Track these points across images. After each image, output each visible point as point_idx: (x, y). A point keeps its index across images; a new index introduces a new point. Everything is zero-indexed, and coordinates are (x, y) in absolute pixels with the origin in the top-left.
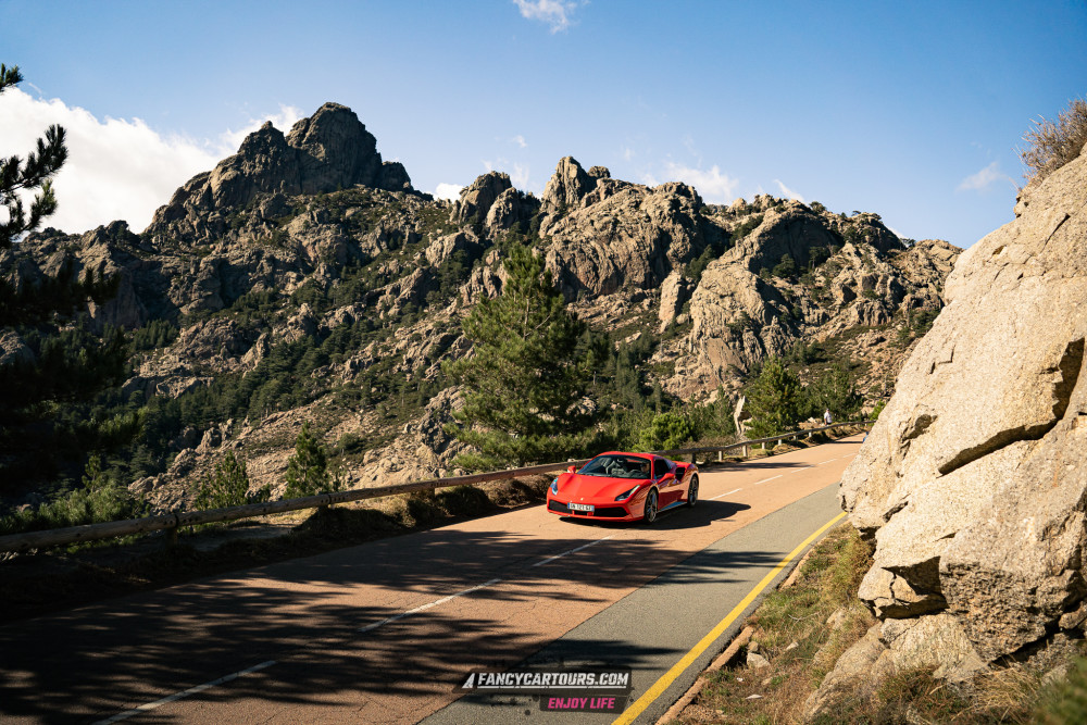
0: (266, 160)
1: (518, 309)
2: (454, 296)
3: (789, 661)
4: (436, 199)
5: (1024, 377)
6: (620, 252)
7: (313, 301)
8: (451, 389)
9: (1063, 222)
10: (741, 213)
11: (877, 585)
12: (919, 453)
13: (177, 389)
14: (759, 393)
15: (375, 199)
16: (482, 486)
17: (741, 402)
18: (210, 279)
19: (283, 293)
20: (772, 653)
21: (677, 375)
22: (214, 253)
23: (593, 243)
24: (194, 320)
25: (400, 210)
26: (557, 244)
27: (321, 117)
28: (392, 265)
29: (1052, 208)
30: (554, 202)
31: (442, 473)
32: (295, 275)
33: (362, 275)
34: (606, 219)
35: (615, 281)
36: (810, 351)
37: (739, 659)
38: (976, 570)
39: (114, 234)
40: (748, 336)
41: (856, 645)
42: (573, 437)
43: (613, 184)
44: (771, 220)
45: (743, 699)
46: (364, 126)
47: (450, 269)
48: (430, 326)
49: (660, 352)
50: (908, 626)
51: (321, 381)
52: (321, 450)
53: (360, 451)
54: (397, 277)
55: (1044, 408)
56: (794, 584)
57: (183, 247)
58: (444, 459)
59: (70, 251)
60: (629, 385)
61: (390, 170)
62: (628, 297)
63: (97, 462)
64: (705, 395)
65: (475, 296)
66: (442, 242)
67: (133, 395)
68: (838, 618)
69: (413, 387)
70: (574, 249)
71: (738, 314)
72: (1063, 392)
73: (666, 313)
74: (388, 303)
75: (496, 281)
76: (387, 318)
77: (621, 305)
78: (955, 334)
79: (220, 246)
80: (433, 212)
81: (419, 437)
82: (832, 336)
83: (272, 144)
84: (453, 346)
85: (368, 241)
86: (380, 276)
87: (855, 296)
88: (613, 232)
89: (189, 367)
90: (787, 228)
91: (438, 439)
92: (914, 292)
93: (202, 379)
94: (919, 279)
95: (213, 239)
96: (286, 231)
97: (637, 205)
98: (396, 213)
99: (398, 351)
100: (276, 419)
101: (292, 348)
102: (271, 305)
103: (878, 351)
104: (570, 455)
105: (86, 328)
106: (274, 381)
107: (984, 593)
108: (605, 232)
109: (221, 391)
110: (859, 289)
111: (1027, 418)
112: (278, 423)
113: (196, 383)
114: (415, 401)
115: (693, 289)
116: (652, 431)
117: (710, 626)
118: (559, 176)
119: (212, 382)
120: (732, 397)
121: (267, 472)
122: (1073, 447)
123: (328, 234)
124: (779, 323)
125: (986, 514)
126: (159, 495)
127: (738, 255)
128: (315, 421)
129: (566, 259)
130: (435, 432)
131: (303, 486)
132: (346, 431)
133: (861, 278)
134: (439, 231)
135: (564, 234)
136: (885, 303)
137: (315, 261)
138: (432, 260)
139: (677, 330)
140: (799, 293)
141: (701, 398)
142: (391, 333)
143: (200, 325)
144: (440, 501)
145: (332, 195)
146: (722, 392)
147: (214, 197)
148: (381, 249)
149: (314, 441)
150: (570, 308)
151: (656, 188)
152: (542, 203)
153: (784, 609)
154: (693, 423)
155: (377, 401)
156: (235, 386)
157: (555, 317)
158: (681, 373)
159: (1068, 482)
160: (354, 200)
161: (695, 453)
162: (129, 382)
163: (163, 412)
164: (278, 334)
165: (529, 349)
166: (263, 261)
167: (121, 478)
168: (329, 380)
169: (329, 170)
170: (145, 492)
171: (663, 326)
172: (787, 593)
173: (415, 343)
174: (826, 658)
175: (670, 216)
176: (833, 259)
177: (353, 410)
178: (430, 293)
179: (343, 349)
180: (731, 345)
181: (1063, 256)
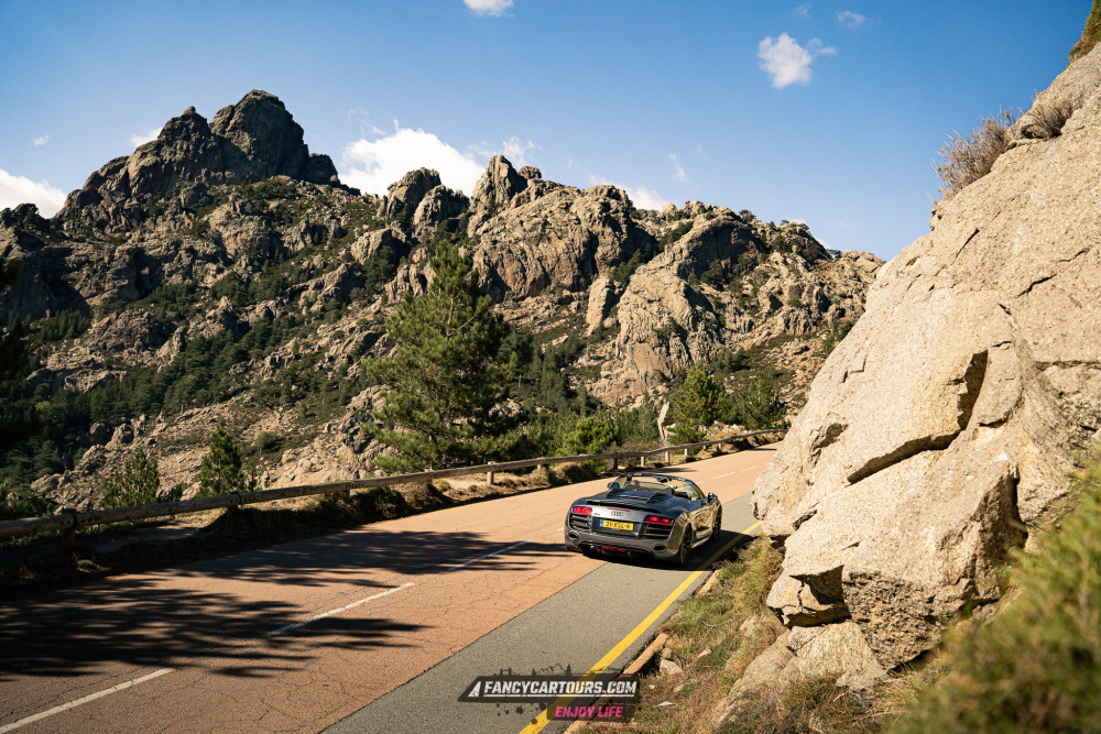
0: (188, 147)
1: (443, 307)
2: (379, 293)
3: (701, 668)
4: (363, 193)
5: (931, 387)
6: (549, 254)
7: (233, 295)
8: (374, 388)
9: (973, 236)
10: (671, 219)
11: (786, 594)
12: (830, 461)
13: (86, 383)
14: (683, 399)
15: (300, 191)
16: (399, 488)
17: (665, 408)
18: (125, 269)
19: (203, 285)
20: (685, 660)
21: (603, 380)
22: (130, 241)
23: (521, 244)
24: (106, 311)
25: (326, 204)
26: (485, 244)
27: (247, 105)
28: (317, 260)
29: (964, 222)
30: (483, 201)
31: (362, 474)
32: (214, 267)
33: (284, 270)
34: (536, 220)
35: (543, 283)
36: (735, 359)
37: (652, 666)
38: (877, 578)
39: (21, 218)
40: (674, 341)
41: (765, 652)
42: (495, 439)
43: (544, 186)
44: (700, 226)
45: (654, 707)
46: (291, 116)
47: (376, 266)
48: (354, 324)
49: (586, 356)
50: (815, 634)
51: (239, 377)
52: (236, 448)
53: (277, 450)
54: (319, 273)
55: (950, 418)
56: (710, 590)
57: (97, 235)
58: (364, 460)
60: (554, 388)
61: (317, 162)
62: (556, 299)
64: (630, 400)
65: (401, 294)
66: (368, 238)
67: (39, 388)
68: (750, 625)
69: (334, 385)
70: (502, 249)
71: (665, 320)
72: (967, 403)
73: (593, 317)
74: (310, 298)
75: (422, 280)
76: (310, 314)
77: (548, 308)
78: (868, 343)
79: (136, 235)
80: (360, 206)
81: (340, 437)
82: (758, 344)
83: (195, 130)
84: (377, 344)
85: (293, 236)
86: (302, 271)
87: (782, 305)
88: (543, 233)
89: (100, 359)
90: (716, 234)
91: (360, 438)
92: (838, 303)
93: (114, 373)
94: (844, 289)
95: (129, 228)
96: (207, 221)
97: (567, 207)
98: (322, 207)
99: (320, 348)
100: (192, 415)
101: (210, 343)
102: (189, 298)
103: (803, 360)
104: (489, 458)
106: (191, 377)
107: (884, 602)
108: (535, 233)
109: (134, 386)
110: (785, 298)
111: (933, 428)
112: (194, 420)
113: (107, 377)
114: (336, 400)
115: (621, 293)
116: (576, 435)
117: (625, 632)
118: (490, 175)
119: (125, 376)
120: (657, 403)
121: (181, 470)
122: (973, 457)
123: (251, 227)
124: (706, 329)
125: (888, 523)
126: (65, 494)
127: (667, 260)
128: (232, 419)
129: (494, 260)
130: (356, 432)
131: (217, 486)
132: (264, 430)
133: (787, 287)
134: (365, 227)
135: (493, 234)
136: (810, 313)
137: (237, 253)
138: (357, 256)
139: (603, 334)
140: (726, 300)
141: (627, 403)
142: (313, 330)
143: (114, 316)
144: (355, 502)
145: (256, 186)
146: (647, 397)
147: (131, 184)
148: (305, 243)
149: (229, 439)
150: (496, 309)
151: (587, 190)
152: (472, 202)
153: (699, 615)
154: (617, 428)
155: (297, 399)
156: (149, 381)
157: (479, 318)
158: (606, 377)
159: (967, 492)
160: (278, 192)
161: (618, 458)
162: (34, 374)
163: (71, 407)
164: (196, 327)
165: (452, 349)
166: (182, 252)
167: (23, 475)
168: (247, 377)
169: (254, 159)
170: (49, 490)
171: (590, 329)
172: (702, 599)
173: (338, 341)
174: (737, 666)
175: (600, 219)
176: (761, 267)
177: (271, 408)
178: (355, 290)
179: (263, 345)
180: (657, 350)
181: (972, 269)
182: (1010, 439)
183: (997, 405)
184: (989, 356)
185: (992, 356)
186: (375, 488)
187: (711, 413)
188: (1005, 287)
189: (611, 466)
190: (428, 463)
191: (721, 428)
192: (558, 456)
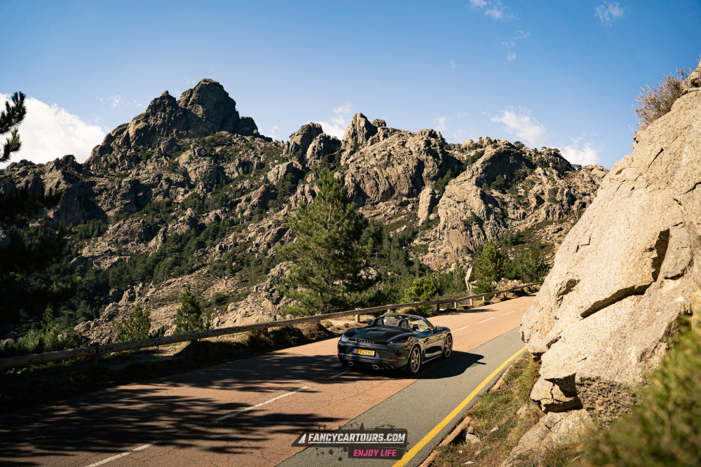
0: (165, 116)
1: (323, 211)
2: (286, 203)
3: (492, 439)
4: (274, 140)
5: (634, 254)
6: (393, 174)
7: (195, 207)
8: (284, 263)
9: (659, 153)
10: (470, 149)
11: (543, 391)
12: (569, 304)
13: (106, 264)
14: (481, 265)
15: (235, 141)
16: (300, 326)
17: (470, 271)
18: (128, 193)
19: (176, 201)
20: (482, 434)
21: (430, 253)
22: (131, 175)
23: (375, 169)
24: (117, 219)
25: (251, 148)
26: (352, 170)
27: (200, 88)
28: (246, 183)
29: (653, 144)
30: (350, 142)
31: (278, 317)
32: (183, 190)
33: (226, 190)
34: (384, 153)
35: (390, 193)
36: (514, 237)
37: (461, 438)
38: (598, 381)
39: (66, 163)
40: (475, 227)
41: (532, 429)
42: (360, 294)
43: (388, 131)
44: (489, 153)
45: (461, 465)
46: (228, 94)
47: (284, 186)
48: (270, 223)
49: (419, 238)
50: (563, 417)
51: (200, 258)
52: (198, 303)
53: (224, 304)
54: (248, 191)
55: (647, 274)
56: (499, 388)
57: (111, 172)
58: (279, 309)
59: (37, 175)
60: (399, 260)
61: (245, 122)
62: (398, 203)
63: (50, 312)
64: (448, 266)
65: (299, 203)
66: (278, 168)
67: (78, 268)
68: (523, 411)
69: (259, 262)
70: (363, 172)
71: (469, 214)
72: (657, 263)
73: (422, 213)
74: (244, 207)
75: (313, 193)
76: (243, 217)
77: (393, 209)
78: (592, 226)
79: (134, 172)
80: (272, 149)
81: (264, 294)
82: (529, 227)
83: (168, 105)
84: (285, 235)
85: (231, 169)
86: (238, 190)
87: (544, 202)
88: (388, 161)
89: (114, 249)
90: (499, 158)
91: (276, 295)
92: (581, 199)
93: (123, 257)
94: (584, 190)
95: (130, 167)
96: (177, 161)
97: (403, 144)
98: (248, 150)
99: (250, 238)
100: (171, 283)
101: (181, 237)
102: (168, 210)
103: (559, 236)
104: (357, 305)
105: (47, 225)
106: (170, 259)
107: (604, 397)
108: (383, 161)
109: (135, 265)
110: (546, 197)
111: (636, 281)
112: (172, 286)
113: (119, 260)
114: (261, 271)
115: (440, 198)
116: (413, 289)
117: (443, 416)
118: (354, 125)
119: (129, 260)
120: (465, 267)
121: (164, 318)
122: (661, 300)
123: (205, 164)
124: (495, 219)
125: (605, 345)
126: (95, 333)
127: (469, 176)
128: (196, 284)
129: (358, 179)
130: (274, 291)
131: (186, 327)
132: (216, 291)
133: (547, 190)
134: (276, 161)
135: (357, 163)
136: (563, 206)
137: (196, 181)
138: (271, 180)
139: (429, 224)
140: (507, 200)
141: (446, 268)
142: (245, 227)
143: (122, 222)
144: (271, 336)
145: (207, 138)
146: (458, 265)
147: (131, 140)
148: (239, 173)
149: (193, 297)
150: (360, 210)
151: (415, 133)
152: (343, 143)
153: (491, 404)
154: (439, 284)
155: (236, 271)
156: (144, 262)
157: (349, 216)
158: (432, 252)
159: (657, 323)
160: (221, 141)
161: (439, 303)
162: (75, 259)
163: (97, 279)
164: (172, 228)
165: (331, 237)
166: (162, 181)
167: (69, 322)
168: (205, 258)
169: (205, 122)
170: (85, 331)
171: (421, 221)
172: (494, 394)
173: (261, 233)
174: (514, 438)
175: (425, 151)
176: (529, 178)
177: (221, 277)
178: (271, 201)
179: (214, 237)
180: (464, 233)
181: (659, 176)
182: (685, 287)
183: (676, 265)
184: (671, 232)
185: (672, 233)
186: (284, 327)
187: (499, 273)
188: (677, 187)
189: (435, 309)
190: (318, 310)
191: (506, 282)
192: (402, 303)
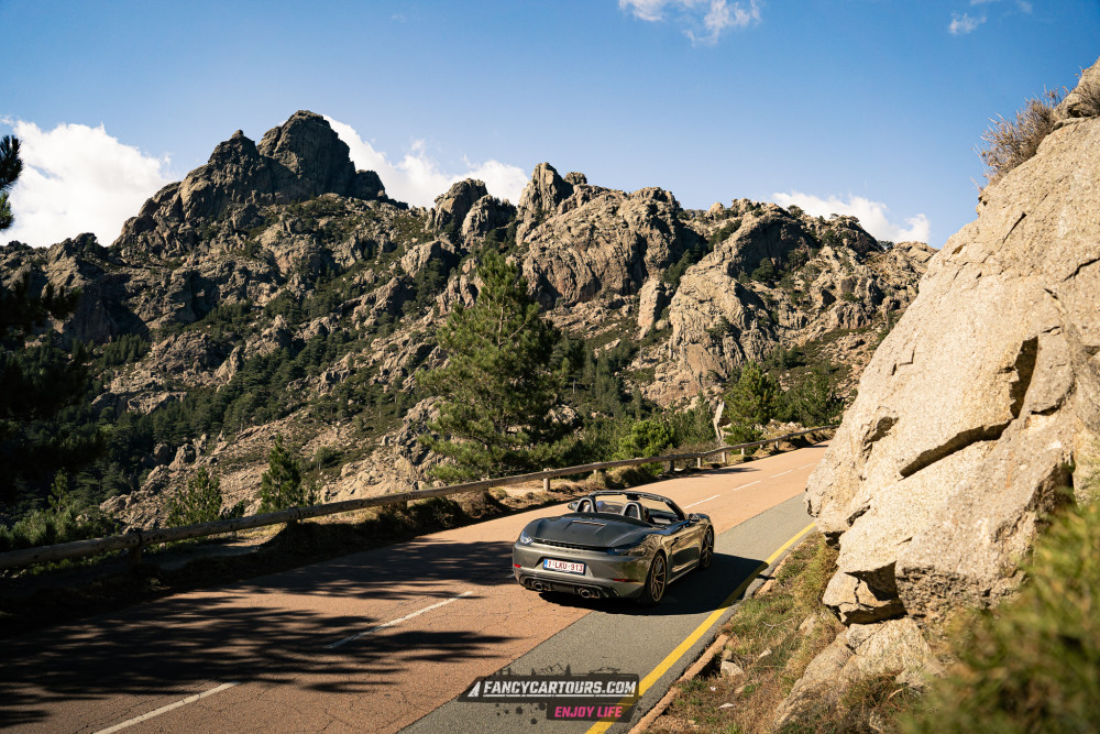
0: (237, 169)
1: (494, 317)
2: (430, 305)
3: (762, 669)
4: (410, 207)
5: (982, 376)
6: (597, 258)
7: (287, 313)
8: (430, 400)
9: (1020, 220)
10: (719, 218)
11: (843, 591)
12: (881, 455)
13: (148, 405)
14: (738, 399)
15: (349, 208)
16: (456, 498)
17: (721, 408)
18: (181, 292)
19: (257, 305)
20: (746, 661)
21: (657, 382)
22: (185, 264)
23: (570, 250)
24: (165, 334)
25: (374, 219)
26: (534, 252)
27: (293, 126)
28: (368, 275)
29: (1010, 207)
30: (530, 209)
31: (421, 485)
32: (268, 286)
33: (336, 286)
34: (583, 225)
35: (593, 288)
36: (789, 356)
37: (713, 668)
38: (931, 572)
39: (82, 247)
40: (728, 341)
41: (825, 651)
42: (550, 446)
43: (590, 191)
44: (749, 224)
45: (715, 709)
47: (427, 278)
48: (407, 337)
49: (640, 359)
50: (873, 631)
51: (296, 394)
52: (295, 464)
53: (336, 464)
54: (371, 287)
55: (1002, 407)
56: (770, 590)
57: (154, 260)
58: (422, 471)
59: (36, 265)
60: (609, 392)
61: (364, 178)
62: (607, 303)
63: (63, 481)
64: (686, 401)
65: (452, 305)
66: (417, 251)
67: (104, 412)
68: (809, 624)
69: (390, 398)
70: (551, 256)
71: (717, 319)
72: (1019, 391)
73: (645, 319)
74: (363, 313)
75: (473, 289)
76: (363, 328)
77: (599, 312)
78: (916, 334)
79: (191, 258)
80: (408, 220)
81: (398, 449)
82: (812, 340)
83: (243, 153)
84: (430, 356)
85: (343, 252)
86: (355, 286)
87: (835, 299)
88: (591, 238)
89: (161, 381)
90: (764, 231)
91: (416, 450)
92: (892, 295)
93: (175, 394)
94: (897, 281)
95: (184, 251)
96: (259, 242)
97: (614, 211)
98: (371, 222)
99: (374, 362)
100: (251, 433)
101: (266, 362)
102: (245, 318)
103: (859, 354)
104: (545, 464)
105: (53, 344)
106: (249, 396)
107: (939, 597)
108: (583, 238)
109: (194, 406)
110: (838, 292)
111: (985, 418)
112: (253, 438)
113: (168, 399)
114: (392, 413)
115: (672, 295)
116: (632, 439)
118: (535, 182)
119: (185, 397)
120: (712, 403)
121: (242, 487)
122: (1025, 446)
123: (302, 245)
124: (759, 327)
125: (941, 516)
126: (132, 514)
127: (717, 260)
128: (291, 435)
129: (543, 267)
130: (413, 444)
131: (278, 502)
132: (323, 445)
133: (840, 281)
134: (414, 240)
135: (541, 241)
136: (864, 306)
137: (289, 271)
138: (407, 270)
139: (655, 336)
140: (777, 297)
141: (683, 404)
142: (367, 344)
143: (172, 338)
144: (413, 513)
145: (305, 204)
146: (702, 399)
147: (184, 209)
148: (356, 259)
149: (288, 455)
150: (548, 315)
151: (633, 193)
152: (519, 210)
153: (759, 615)
154: (673, 430)
155: (353, 413)
156: (209, 401)
157: (530, 325)
158: (660, 379)
159: (1021, 482)
160: (328, 209)
161: (673, 460)
162: (99, 398)
163: (135, 429)
164: (252, 346)
165: (503, 358)
166: (236, 273)
167: (92, 497)
168: (304, 393)
169: (301, 179)
170: (117, 511)
171: (643, 332)
172: (762, 599)
173: (392, 354)
174: (797, 665)
175: (648, 221)
176: (812, 262)
177: (329, 423)
178: (406, 303)
179: (318, 361)
180: (710, 350)
181: (1020, 255)
182: (1063, 427)
183: (1049, 392)
184: (1039, 342)
185: (1042, 342)
186: (432, 498)
187: (766, 411)
188: (1051, 271)
189: (668, 468)
190: (484, 472)
191: (777, 426)
192: (615, 460)
